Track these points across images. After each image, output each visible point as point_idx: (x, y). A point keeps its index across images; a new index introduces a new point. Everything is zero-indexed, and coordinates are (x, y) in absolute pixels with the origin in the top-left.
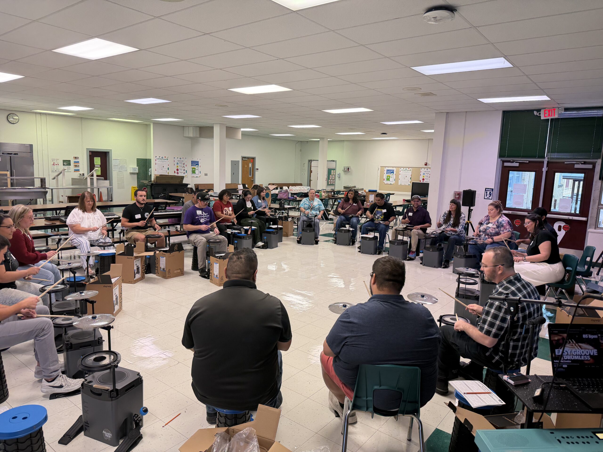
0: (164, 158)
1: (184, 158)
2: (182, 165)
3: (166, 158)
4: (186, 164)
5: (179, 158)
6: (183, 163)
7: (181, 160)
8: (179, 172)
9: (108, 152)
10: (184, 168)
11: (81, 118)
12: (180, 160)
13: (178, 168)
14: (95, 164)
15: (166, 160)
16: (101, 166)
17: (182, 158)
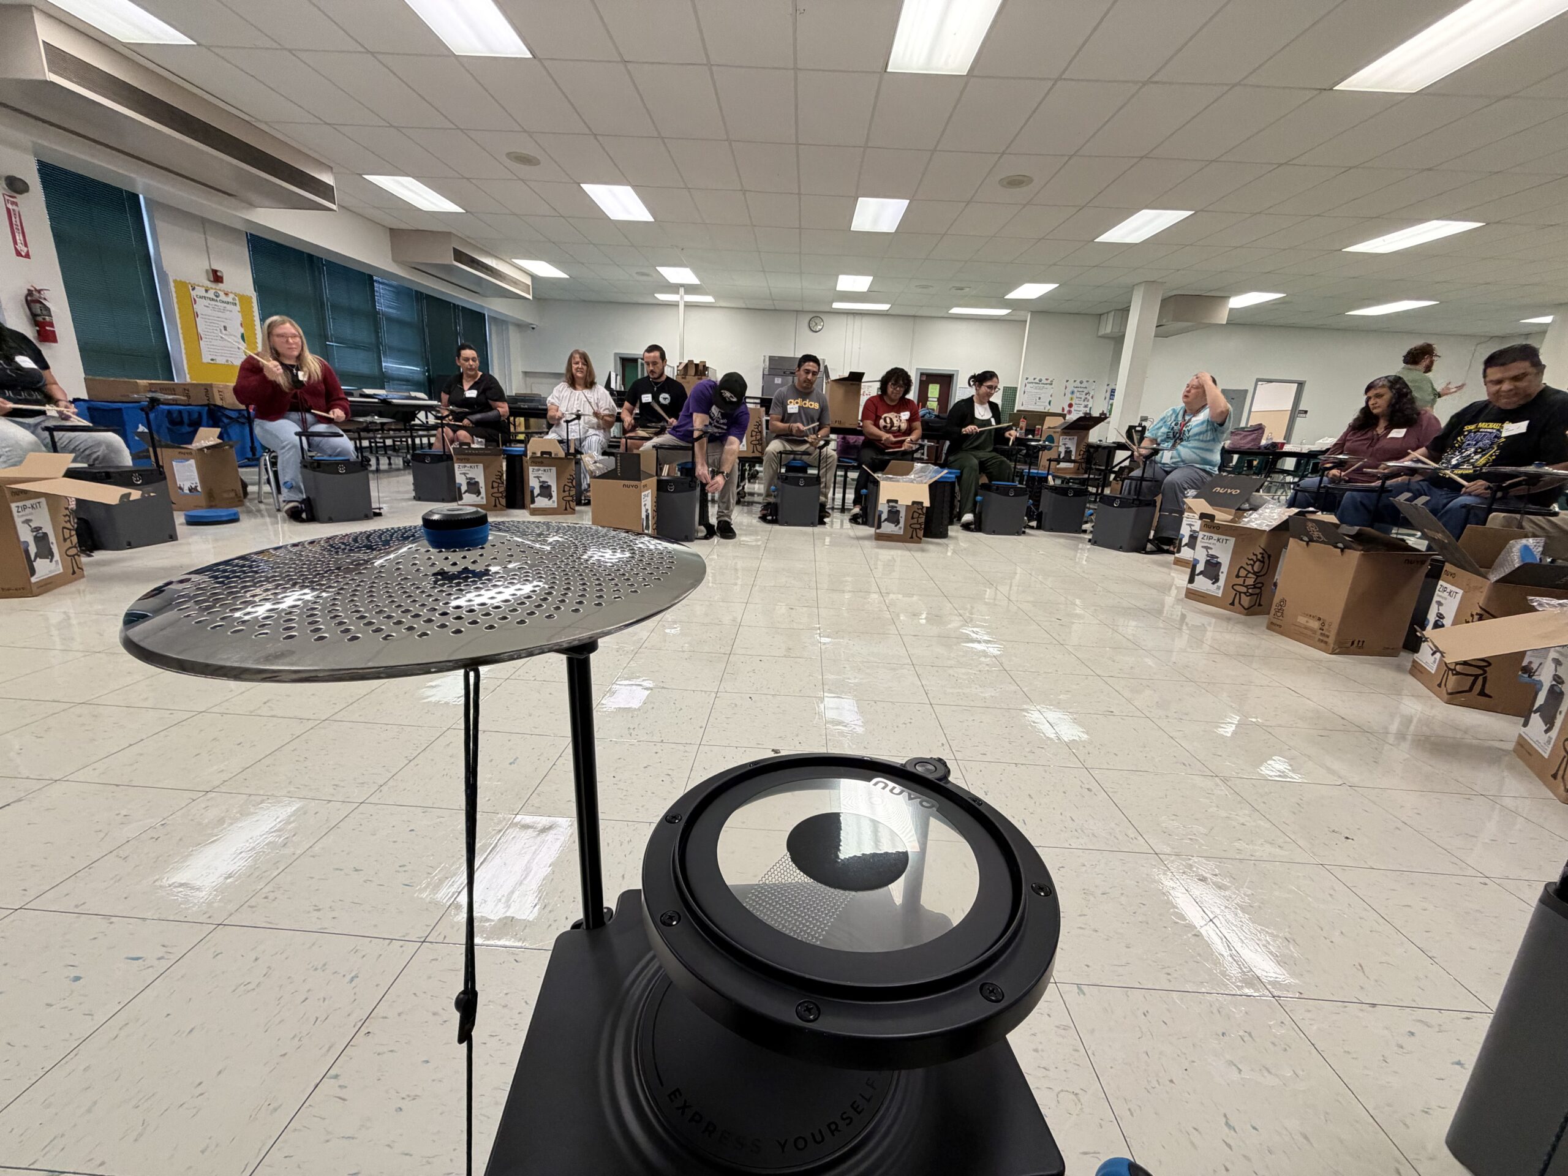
0: (1044, 381)
1: (1091, 381)
2: (1083, 397)
3: (1049, 382)
4: (1092, 393)
5: (1078, 381)
6: (1086, 391)
7: (1082, 385)
8: (1072, 409)
9: (953, 375)
10: (1086, 403)
11: (914, 316)
12: (1080, 385)
13: (1073, 402)
14: (929, 395)
15: (1048, 386)
16: (939, 400)
17: (1084, 381)
